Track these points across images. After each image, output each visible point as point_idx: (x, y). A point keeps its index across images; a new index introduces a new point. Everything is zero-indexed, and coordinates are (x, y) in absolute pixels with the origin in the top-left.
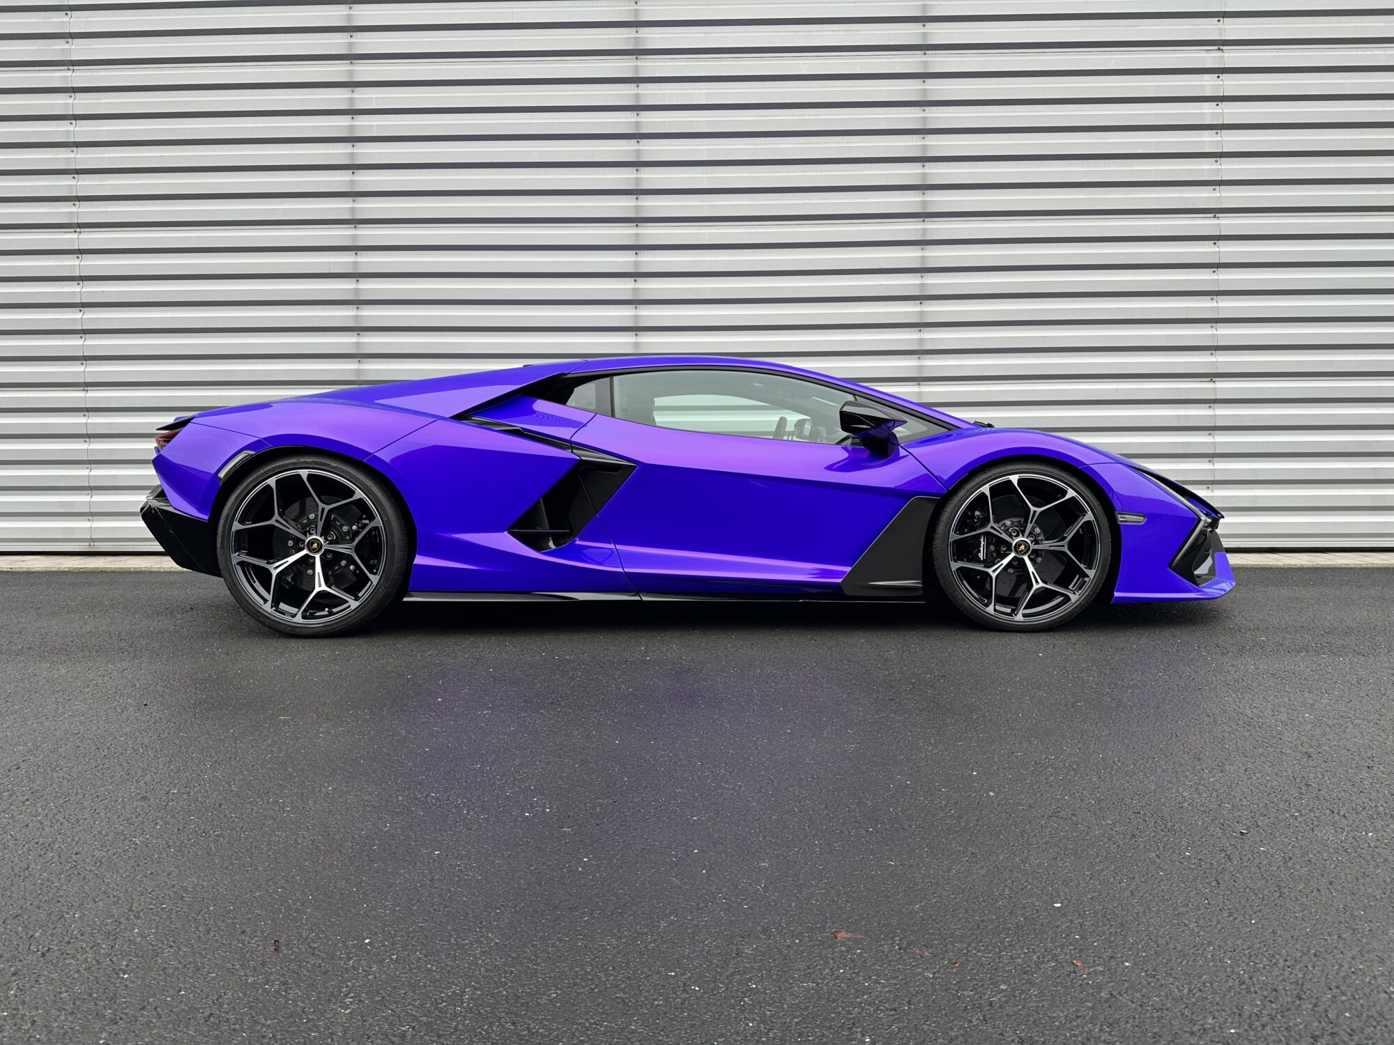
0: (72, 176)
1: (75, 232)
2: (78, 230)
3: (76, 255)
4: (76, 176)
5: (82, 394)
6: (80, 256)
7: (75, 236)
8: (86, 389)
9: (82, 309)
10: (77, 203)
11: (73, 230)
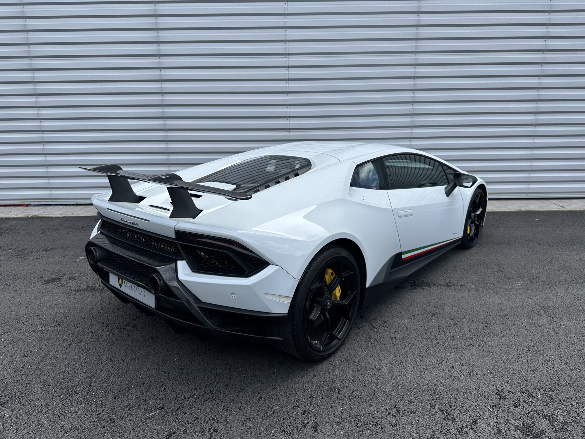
0: (285, 30)
1: (286, 57)
2: (287, 56)
3: (286, 69)
4: (287, 30)
5: (287, 134)
6: (288, 69)
7: (287, 59)
8: (289, 131)
9: (288, 94)
10: (287, 43)
11: (285, 56)
